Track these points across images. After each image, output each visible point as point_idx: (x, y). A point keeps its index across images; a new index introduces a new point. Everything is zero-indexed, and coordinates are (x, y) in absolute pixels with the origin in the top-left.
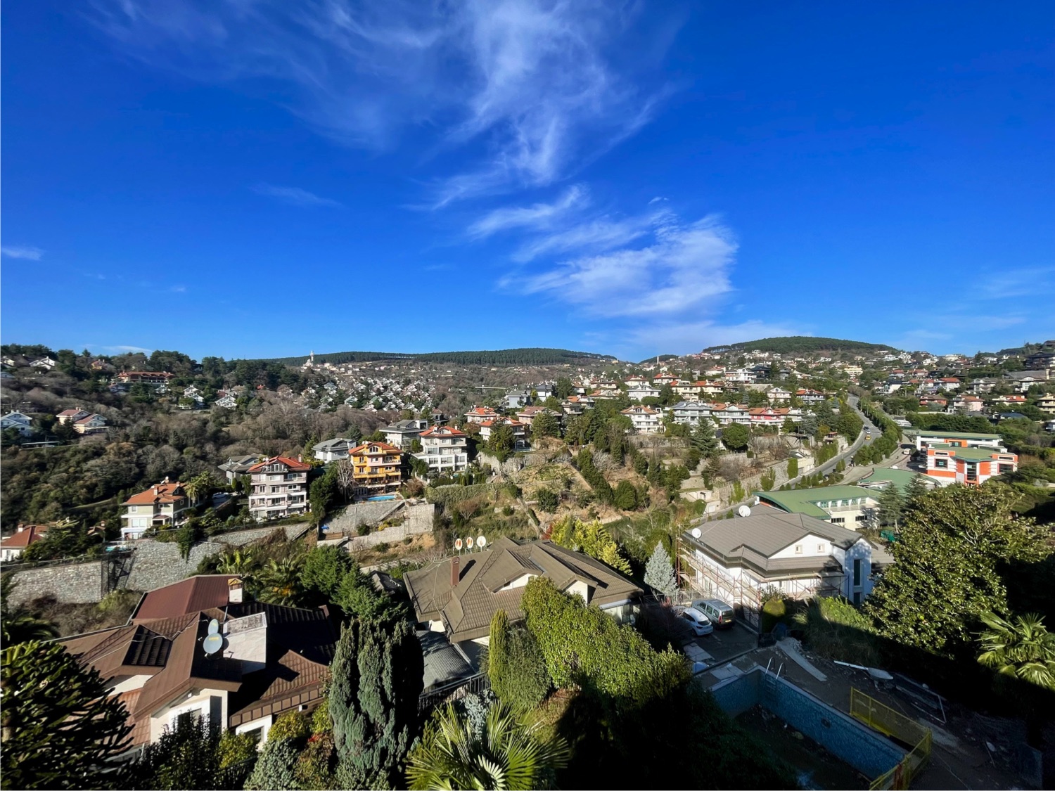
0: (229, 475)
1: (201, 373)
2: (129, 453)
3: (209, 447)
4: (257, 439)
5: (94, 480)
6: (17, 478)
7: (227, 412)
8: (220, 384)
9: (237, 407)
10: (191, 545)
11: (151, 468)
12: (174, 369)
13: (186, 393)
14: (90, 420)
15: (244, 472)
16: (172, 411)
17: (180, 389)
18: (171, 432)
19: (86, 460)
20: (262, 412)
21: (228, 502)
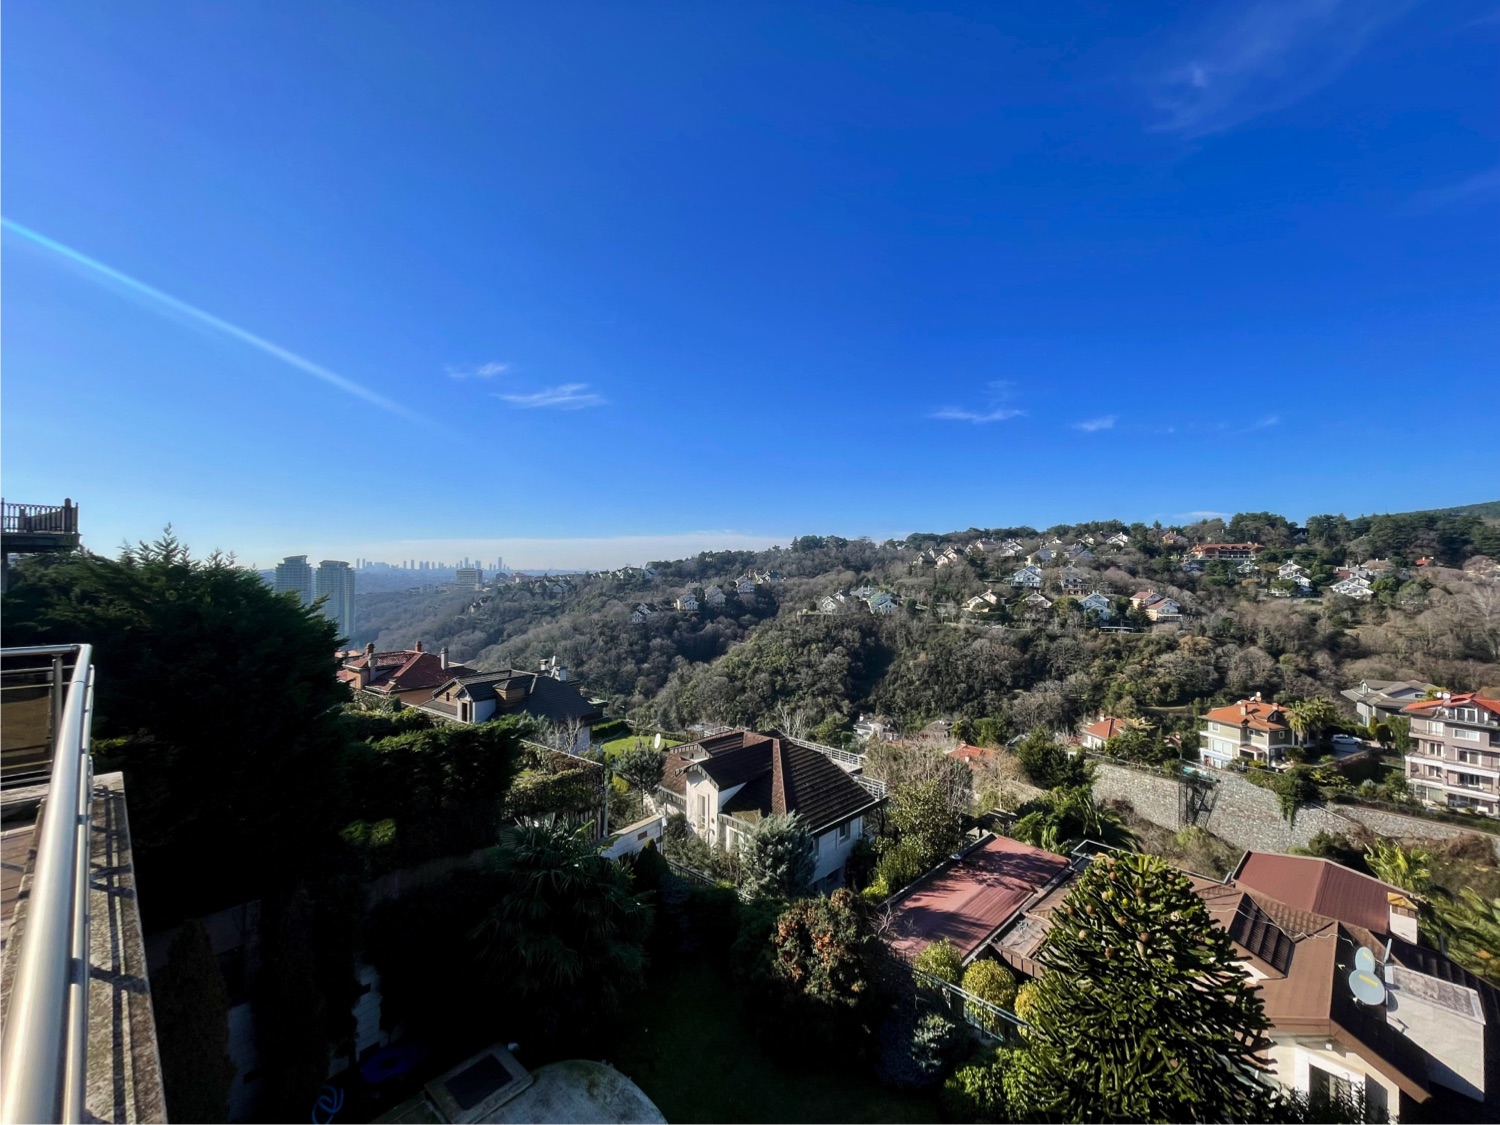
0: (1361, 709)
1: (1305, 541)
2: (1206, 652)
3: (1321, 658)
4: (1418, 655)
5: (1167, 679)
6: (1097, 662)
7: (1355, 605)
8: (1339, 558)
9: (1374, 596)
10: (1298, 805)
11: (1233, 676)
12: (1263, 538)
13: (1281, 573)
14: (1163, 605)
15: (1394, 710)
16: (1261, 598)
17: (1272, 566)
18: (1261, 627)
19: (1159, 652)
20: (1426, 608)
21: (1362, 754)
